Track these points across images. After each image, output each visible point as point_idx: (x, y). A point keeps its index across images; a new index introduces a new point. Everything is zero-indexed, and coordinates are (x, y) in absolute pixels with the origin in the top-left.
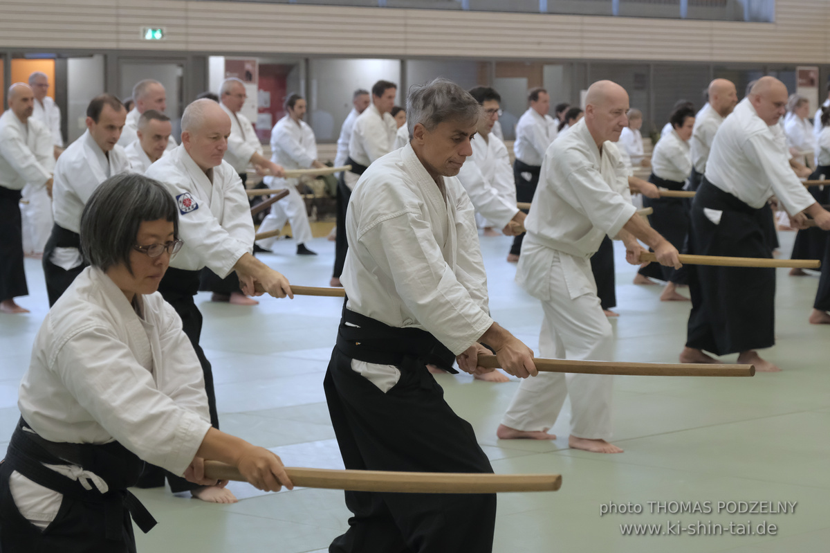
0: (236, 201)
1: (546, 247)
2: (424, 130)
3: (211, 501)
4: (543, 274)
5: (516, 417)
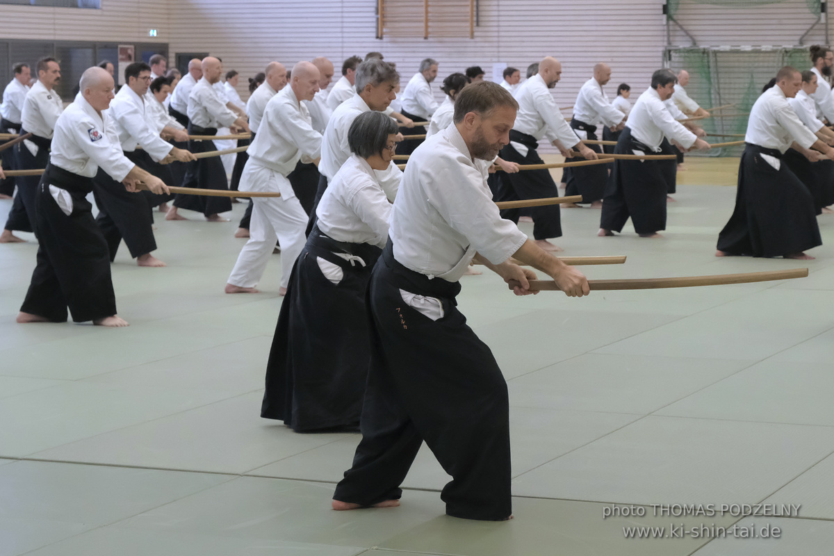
0: (113, 133)
1: (266, 167)
2: (372, 87)
3: (112, 326)
4: (264, 185)
5: (238, 278)
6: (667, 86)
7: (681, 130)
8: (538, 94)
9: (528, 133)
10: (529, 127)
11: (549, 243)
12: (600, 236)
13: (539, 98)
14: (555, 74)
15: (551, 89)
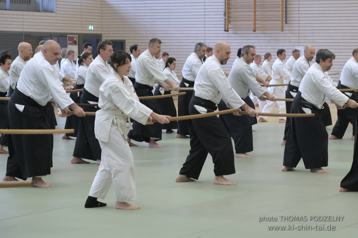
6: (327, 61)
7: (336, 93)
8: (212, 69)
9: (207, 99)
10: (207, 94)
11: (225, 179)
12: (283, 171)
13: (212, 72)
14: (225, 54)
15: (224, 66)
